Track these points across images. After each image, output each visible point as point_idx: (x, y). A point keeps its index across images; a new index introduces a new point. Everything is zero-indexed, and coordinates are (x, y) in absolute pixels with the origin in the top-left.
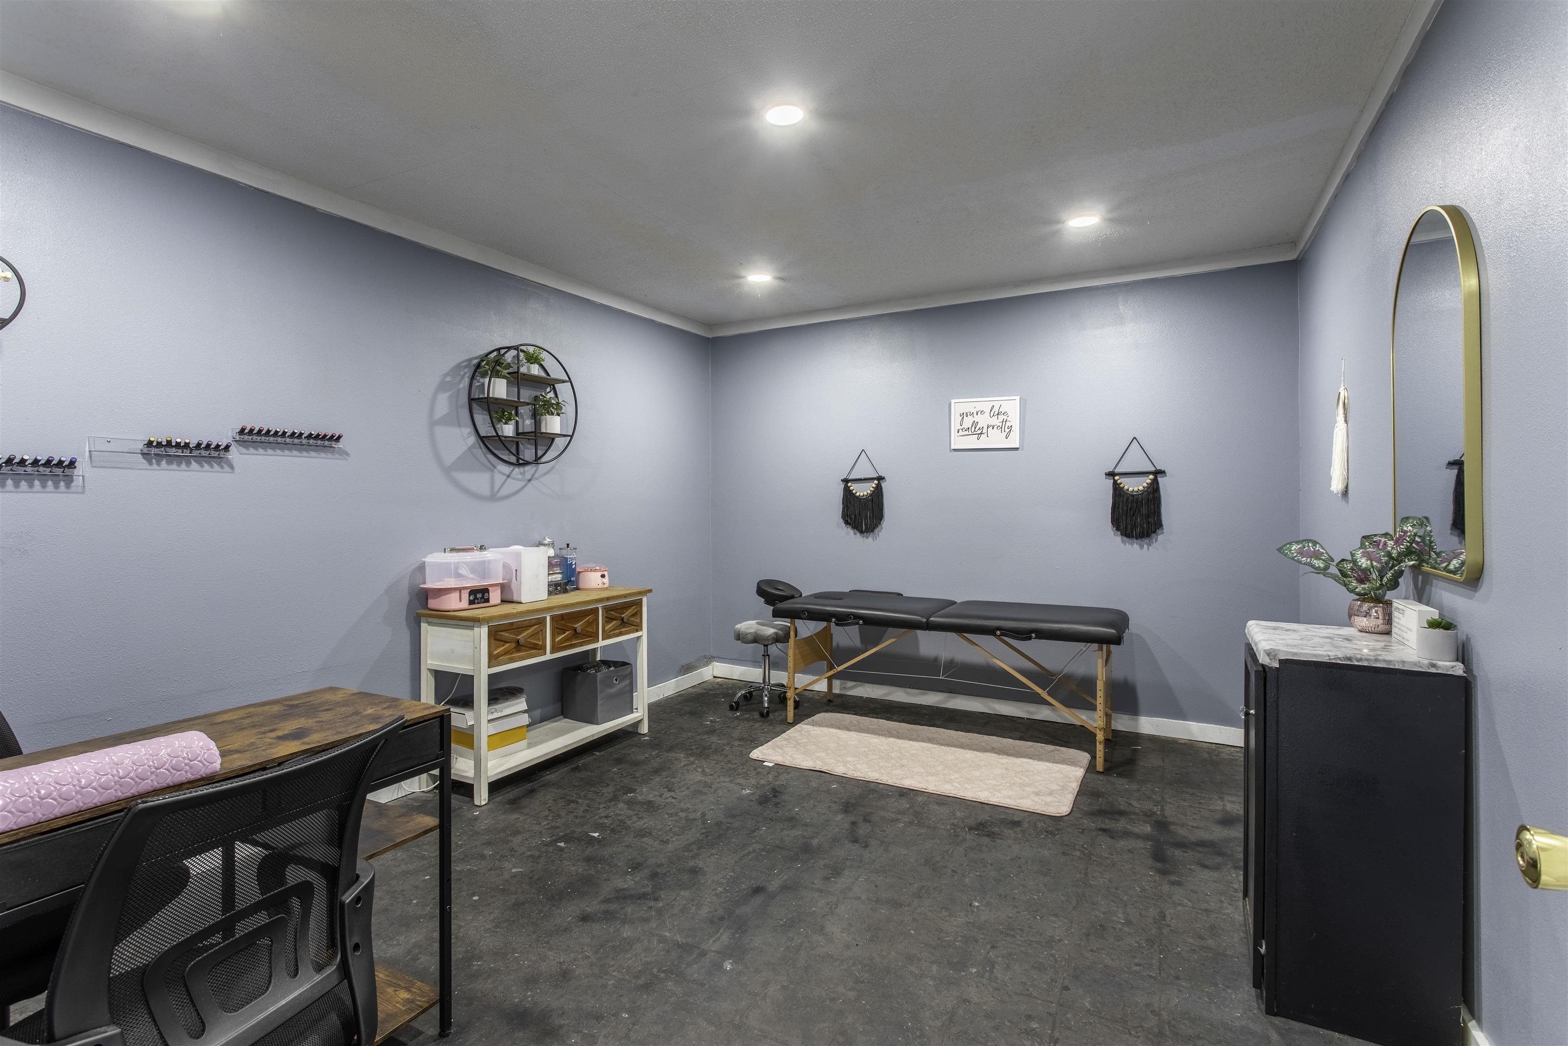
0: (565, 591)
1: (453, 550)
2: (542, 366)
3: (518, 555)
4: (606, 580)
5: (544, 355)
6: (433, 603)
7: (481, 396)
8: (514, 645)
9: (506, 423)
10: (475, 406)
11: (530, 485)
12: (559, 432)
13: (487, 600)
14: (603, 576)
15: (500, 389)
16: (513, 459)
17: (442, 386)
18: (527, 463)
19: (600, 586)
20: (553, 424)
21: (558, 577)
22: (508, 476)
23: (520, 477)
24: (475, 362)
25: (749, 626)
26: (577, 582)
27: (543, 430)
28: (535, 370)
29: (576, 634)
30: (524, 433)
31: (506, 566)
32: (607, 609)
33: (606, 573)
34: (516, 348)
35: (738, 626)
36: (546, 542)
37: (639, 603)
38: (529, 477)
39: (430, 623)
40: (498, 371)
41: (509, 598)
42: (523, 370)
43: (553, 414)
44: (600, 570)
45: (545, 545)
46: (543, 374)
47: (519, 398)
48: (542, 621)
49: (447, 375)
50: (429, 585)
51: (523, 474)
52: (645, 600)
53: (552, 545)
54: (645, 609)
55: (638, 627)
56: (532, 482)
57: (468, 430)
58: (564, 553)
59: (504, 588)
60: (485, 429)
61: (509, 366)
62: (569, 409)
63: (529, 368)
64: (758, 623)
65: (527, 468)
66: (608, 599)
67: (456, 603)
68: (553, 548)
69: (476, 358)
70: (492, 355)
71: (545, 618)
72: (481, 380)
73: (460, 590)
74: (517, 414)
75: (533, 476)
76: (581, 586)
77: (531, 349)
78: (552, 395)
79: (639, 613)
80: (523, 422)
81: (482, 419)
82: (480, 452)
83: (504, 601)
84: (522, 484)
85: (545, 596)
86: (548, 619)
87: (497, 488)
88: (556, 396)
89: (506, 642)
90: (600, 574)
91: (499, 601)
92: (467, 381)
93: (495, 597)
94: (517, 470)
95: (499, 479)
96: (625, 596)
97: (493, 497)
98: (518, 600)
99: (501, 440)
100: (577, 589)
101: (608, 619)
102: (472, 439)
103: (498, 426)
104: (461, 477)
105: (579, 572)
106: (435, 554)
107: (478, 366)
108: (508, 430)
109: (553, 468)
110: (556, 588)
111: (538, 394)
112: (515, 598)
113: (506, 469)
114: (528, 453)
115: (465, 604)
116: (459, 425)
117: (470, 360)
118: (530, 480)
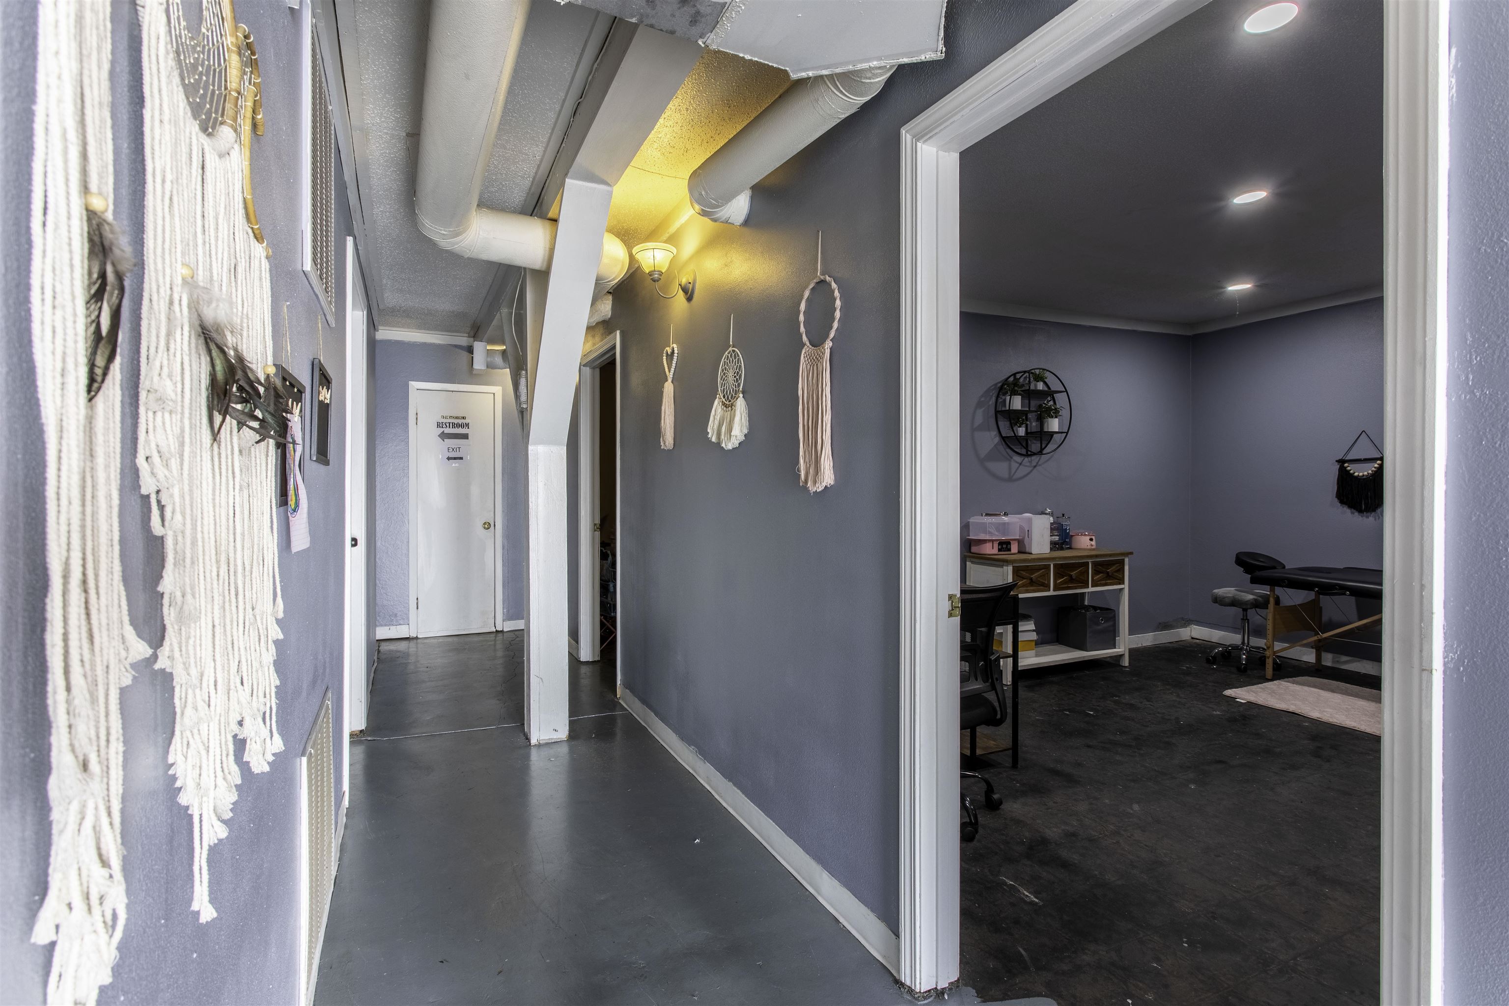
0: (1062, 549)
1: (987, 515)
2: (1045, 383)
3: (1030, 520)
4: (1093, 543)
5: (1047, 374)
6: (974, 549)
7: (1003, 409)
8: (1029, 581)
9: (1020, 427)
10: (999, 416)
11: (1035, 470)
12: (1057, 430)
13: (1010, 550)
14: (1091, 540)
15: (1017, 403)
16: (1024, 451)
17: (979, 405)
18: (1034, 454)
19: (1089, 547)
20: (1054, 425)
21: (1057, 538)
22: (1020, 464)
23: (1028, 464)
24: (999, 385)
25: (1227, 591)
26: (1070, 543)
27: (1046, 430)
28: (1040, 386)
29: (1071, 580)
30: (1031, 433)
31: (1021, 528)
32: (1095, 564)
33: (1093, 537)
34: (1029, 372)
35: (1216, 591)
36: (1047, 512)
37: (1122, 563)
38: (1035, 464)
39: (973, 562)
40: (1015, 391)
41: (1023, 551)
42: (1032, 387)
43: (1052, 417)
44: (1088, 535)
45: (1046, 514)
46: (1046, 389)
47: (1029, 408)
48: (1047, 567)
49: (982, 396)
50: (971, 537)
51: (1030, 462)
52: (1127, 560)
53: (1052, 514)
54: (1127, 568)
55: (1122, 582)
56: (1037, 468)
57: (994, 433)
58: (1061, 520)
59: (1020, 542)
60: (1007, 432)
61: (1023, 385)
62: (1065, 413)
63: (1036, 386)
64: (1236, 590)
65: (1033, 458)
66: (1097, 556)
67: (990, 549)
68: (1052, 516)
69: (999, 383)
70: (1012, 379)
71: (1050, 565)
72: (1003, 397)
73: (993, 541)
74: (1027, 419)
75: (1037, 463)
76: (1074, 546)
77: (1037, 372)
78: (1051, 403)
79: (1122, 570)
80: (1031, 424)
81: (1004, 425)
82: (1002, 448)
83: (1019, 552)
84: (1030, 469)
85: (1048, 551)
86: (1052, 566)
87: (1013, 472)
88: (1055, 403)
89: (1024, 579)
90: (1088, 538)
91: (1017, 551)
92: (994, 399)
93: (1014, 548)
94: (1026, 459)
95: (1014, 465)
96: (1110, 555)
97: (1010, 479)
98: (1030, 551)
99: (1017, 438)
100: (1070, 548)
101: (1096, 572)
102: (997, 439)
103: (1014, 429)
104: (992, 465)
105: (1072, 536)
106: (976, 517)
107: (1001, 388)
108: (1021, 431)
109: (1052, 457)
110: (1054, 546)
111: (1042, 402)
112: (1027, 550)
113: (1018, 459)
114: (1035, 446)
115: (995, 551)
116: (989, 430)
117: (996, 384)
118: (1035, 467)
